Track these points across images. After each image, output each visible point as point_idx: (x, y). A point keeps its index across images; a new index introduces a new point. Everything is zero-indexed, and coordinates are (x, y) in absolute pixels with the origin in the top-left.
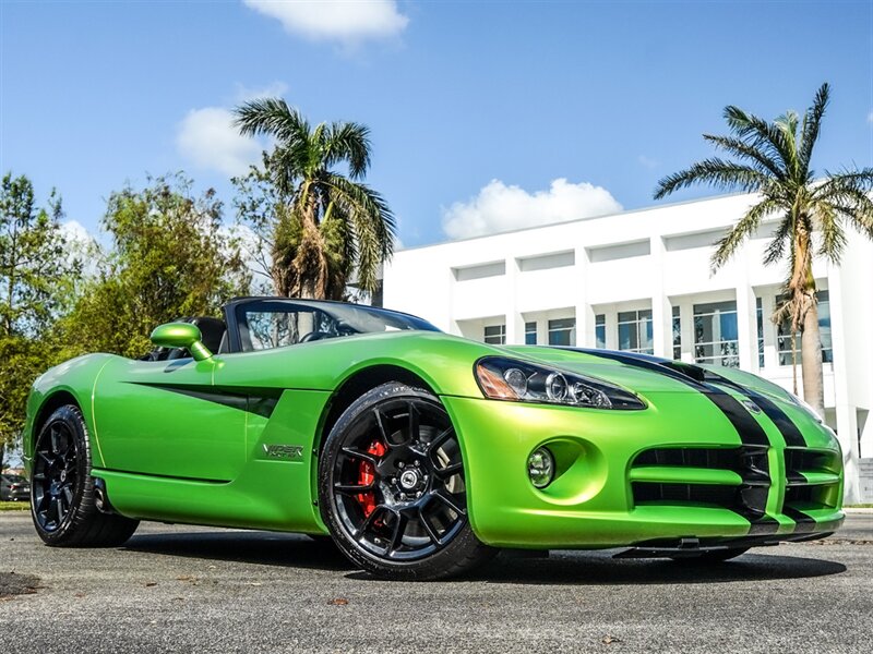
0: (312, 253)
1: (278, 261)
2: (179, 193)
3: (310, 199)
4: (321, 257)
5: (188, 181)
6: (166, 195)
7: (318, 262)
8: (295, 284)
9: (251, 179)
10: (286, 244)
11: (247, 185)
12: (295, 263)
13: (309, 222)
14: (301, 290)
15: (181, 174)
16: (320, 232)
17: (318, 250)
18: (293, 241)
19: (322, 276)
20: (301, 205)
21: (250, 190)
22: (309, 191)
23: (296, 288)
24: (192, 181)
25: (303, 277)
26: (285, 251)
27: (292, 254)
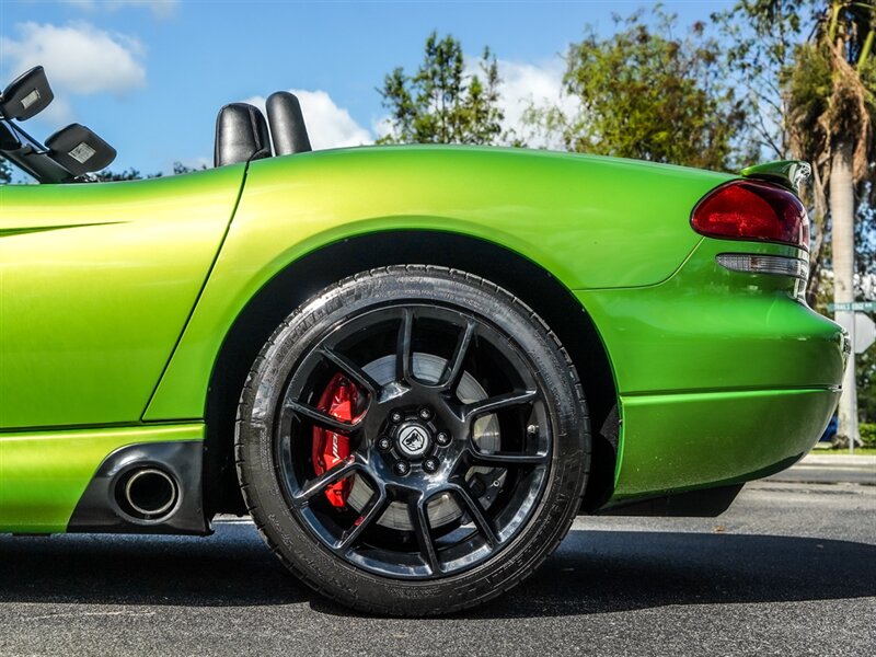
0: (849, 106)
1: (798, 120)
2: (660, 35)
3: (841, 30)
4: (863, 110)
5: (670, 16)
6: (644, 38)
7: (859, 117)
8: (822, 149)
9: (737, 14)
10: (810, 95)
11: (732, 24)
12: (824, 121)
13: (842, 63)
14: (831, 159)
15: (661, 9)
16: (858, 73)
17: (858, 100)
18: (821, 90)
19: (864, 134)
20: (829, 39)
21: (737, 29)
22: (839, 18)
23: (825, 156)
24: (675, 16)
25: (835, 140)
26: (808, 105)
27: (819, 107)
